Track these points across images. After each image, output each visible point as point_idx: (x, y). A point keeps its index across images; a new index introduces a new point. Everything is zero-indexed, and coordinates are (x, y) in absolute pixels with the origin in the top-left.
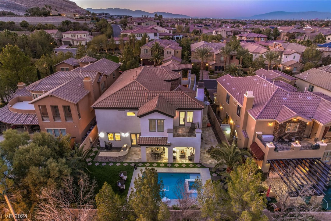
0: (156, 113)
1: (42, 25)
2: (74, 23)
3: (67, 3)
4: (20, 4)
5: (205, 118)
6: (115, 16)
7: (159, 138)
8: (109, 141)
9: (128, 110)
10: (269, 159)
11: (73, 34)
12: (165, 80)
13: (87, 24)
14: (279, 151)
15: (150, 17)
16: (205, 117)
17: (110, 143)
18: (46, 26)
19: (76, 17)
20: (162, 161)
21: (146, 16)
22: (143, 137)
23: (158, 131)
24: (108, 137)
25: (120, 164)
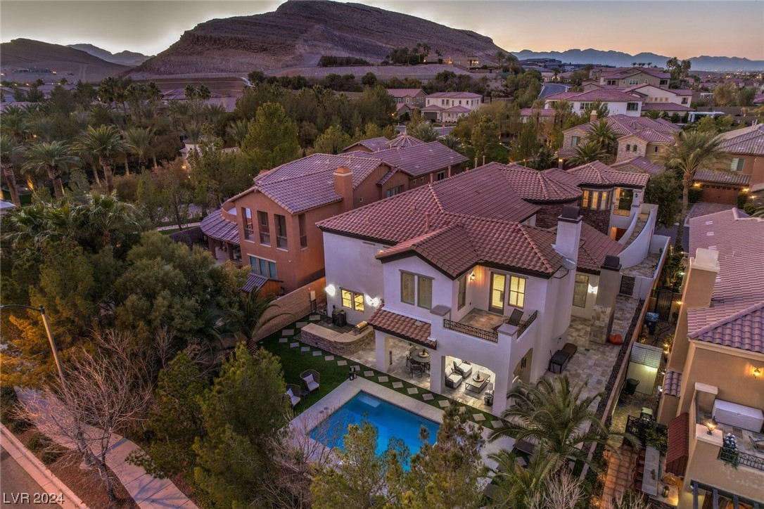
0: (415, 258)
1: (397, 79)
2: (460, 77)
3: (472, 39)
4: (384, 45)
5: (602, 316)
6: (570, 65)
7: (417, 323)
8: (343, 308)
9: (382, 245)
10: (698, 481)
11: (445, 99)
12: (526, 200)
13: (487, 80)
14: (741, 468)
15: (655, 67)
16: (603, 312)
17: (343, 313)
18: (404, 82)
19: (473, 66)
20: (420, 382)
21: (644, 64)
22: (385, 311)
23: (418, 306)
24: (342, 299)
25: (333, 359)
